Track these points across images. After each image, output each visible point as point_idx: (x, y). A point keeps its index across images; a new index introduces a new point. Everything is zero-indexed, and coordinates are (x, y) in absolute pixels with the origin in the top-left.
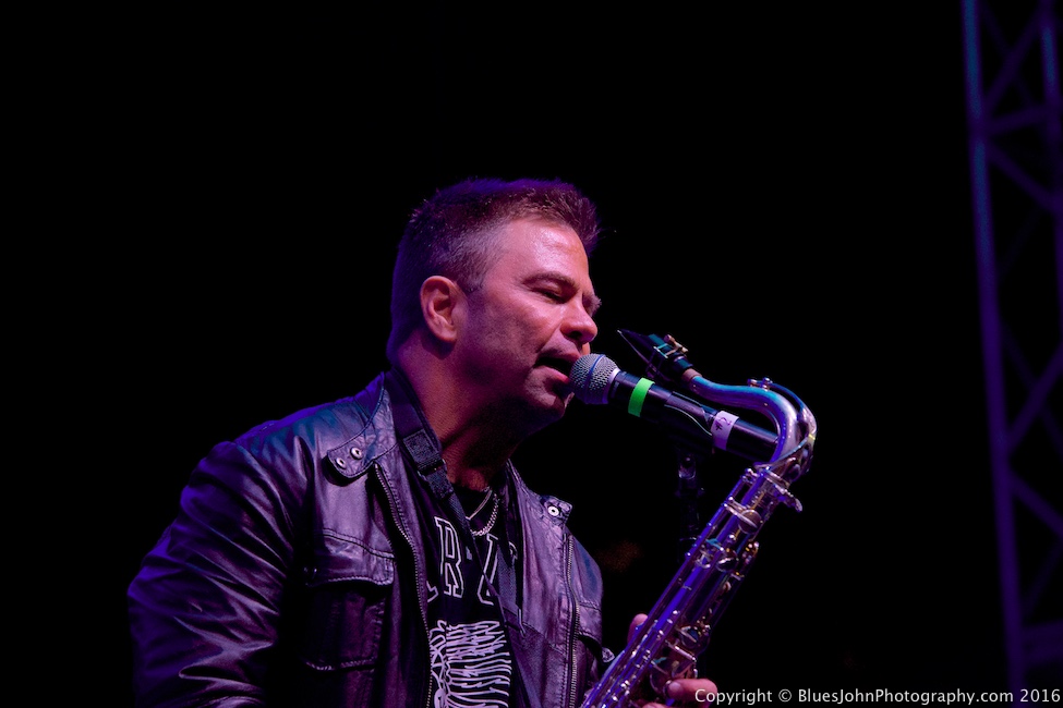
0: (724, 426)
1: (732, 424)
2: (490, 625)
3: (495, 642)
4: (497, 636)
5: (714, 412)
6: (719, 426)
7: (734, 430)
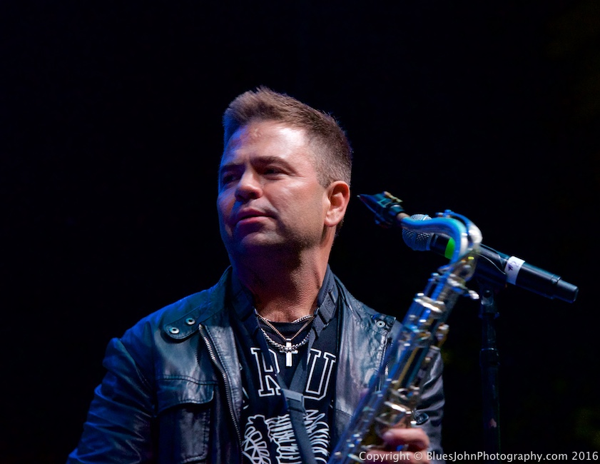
0: (514, 268)
1: (520, 266)
2: (309, 413)
3: (313, 425)
4: (314, 420)
5: (507, 257)
6: (510, 268)
7: (521, 270)
